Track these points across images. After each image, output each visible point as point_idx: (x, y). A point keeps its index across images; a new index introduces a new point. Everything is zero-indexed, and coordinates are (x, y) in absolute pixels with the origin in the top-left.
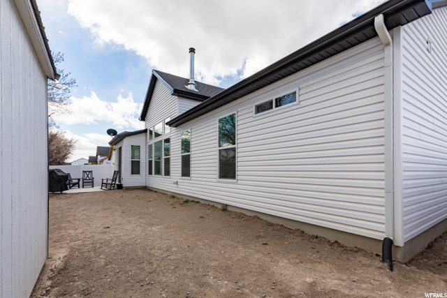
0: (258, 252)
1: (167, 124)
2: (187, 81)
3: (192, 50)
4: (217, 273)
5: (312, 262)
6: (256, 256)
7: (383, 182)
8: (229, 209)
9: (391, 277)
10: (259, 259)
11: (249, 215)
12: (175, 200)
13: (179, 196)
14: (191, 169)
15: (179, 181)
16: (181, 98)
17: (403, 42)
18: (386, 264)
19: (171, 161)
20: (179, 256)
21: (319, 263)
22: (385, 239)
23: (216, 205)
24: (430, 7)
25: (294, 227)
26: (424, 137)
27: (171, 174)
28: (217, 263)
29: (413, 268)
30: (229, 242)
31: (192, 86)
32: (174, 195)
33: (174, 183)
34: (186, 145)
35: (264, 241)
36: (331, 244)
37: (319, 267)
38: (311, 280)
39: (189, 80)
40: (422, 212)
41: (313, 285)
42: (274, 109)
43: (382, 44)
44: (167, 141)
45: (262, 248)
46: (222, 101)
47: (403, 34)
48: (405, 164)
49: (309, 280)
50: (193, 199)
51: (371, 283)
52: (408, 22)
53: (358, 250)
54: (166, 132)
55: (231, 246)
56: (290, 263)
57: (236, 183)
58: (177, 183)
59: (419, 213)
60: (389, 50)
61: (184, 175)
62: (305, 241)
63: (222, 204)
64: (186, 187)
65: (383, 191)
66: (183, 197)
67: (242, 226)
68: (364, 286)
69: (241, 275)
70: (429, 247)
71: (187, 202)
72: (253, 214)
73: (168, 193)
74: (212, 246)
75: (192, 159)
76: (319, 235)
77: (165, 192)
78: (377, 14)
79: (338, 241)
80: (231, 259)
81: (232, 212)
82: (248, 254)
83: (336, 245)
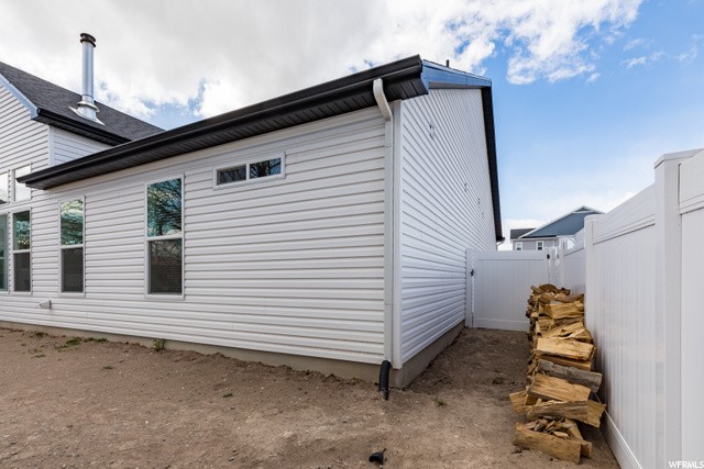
0: (214, 409)
1: (20, 180)
2: (76, 99)
3: (88, 39)
4: (131, 461)
5: (296, 408)
6: (210, 417)
7: (382, 292)
8: (169, 346)
9: (385, 408)
10: (214, 421)
11: (206, 353)
12: (44, 341)
13: (56, 333)
14: (86, 276)
15: (53, 300)
16: (59, 131)
17: (403, 120)
18: (382, 393)
19: (33, 261)
20: (44, 449)
21: (305, 408)
22: (384, 362)
23: (142, 343)
24: (427, 86)
25: (277, 362)
26: (425, 238)
27: (34, 288)
28: (131, 444)
29: (410, 392)
30: (162, 404)
31: (89, 110)
32: (41, 330)
33: (42, 306)
34: (72, 228)
35: (227, 390)
36: (325, 380)
37: (304, 414)
38: (291, 433)
39: (80, 98)
40: (422, 326)
41: (291, 440)
42: (248, 180)
43: (382, 116)
44: (24, 216)
45: (223, 403)
46: (153, 152)
47: (403, 110)
48: (404, 270)
49: (287, 434)
50: (91, 336)
51: (363, 420)
52: (408, 97)
53: (356, 382)
54: (19, 198)
55: (165, 410)
56: (264, 416)
57: (183, 301)
58: (50, 305)
59: (419, 327)
60: (389, 125)
61: (66, 288)
62: (291, 382)
63: (155, 339)
64: (72, 313)
65: (382, 303)
66: (65, 333)
67: (191, 373)
68: (355, 425)
69: (179, 452)
70: (430, 365)
71: (75, 341)
72: (212, 352)
73: (26, 329)
74: (124, 417)
75: (86, 257)
76: (311, 370)
77: (15, 327)
78: (376, 77)
79: (335, 374)
80: (162, 430)
81: (175, 351)
82: (195, 416)
83: (331, 380)
